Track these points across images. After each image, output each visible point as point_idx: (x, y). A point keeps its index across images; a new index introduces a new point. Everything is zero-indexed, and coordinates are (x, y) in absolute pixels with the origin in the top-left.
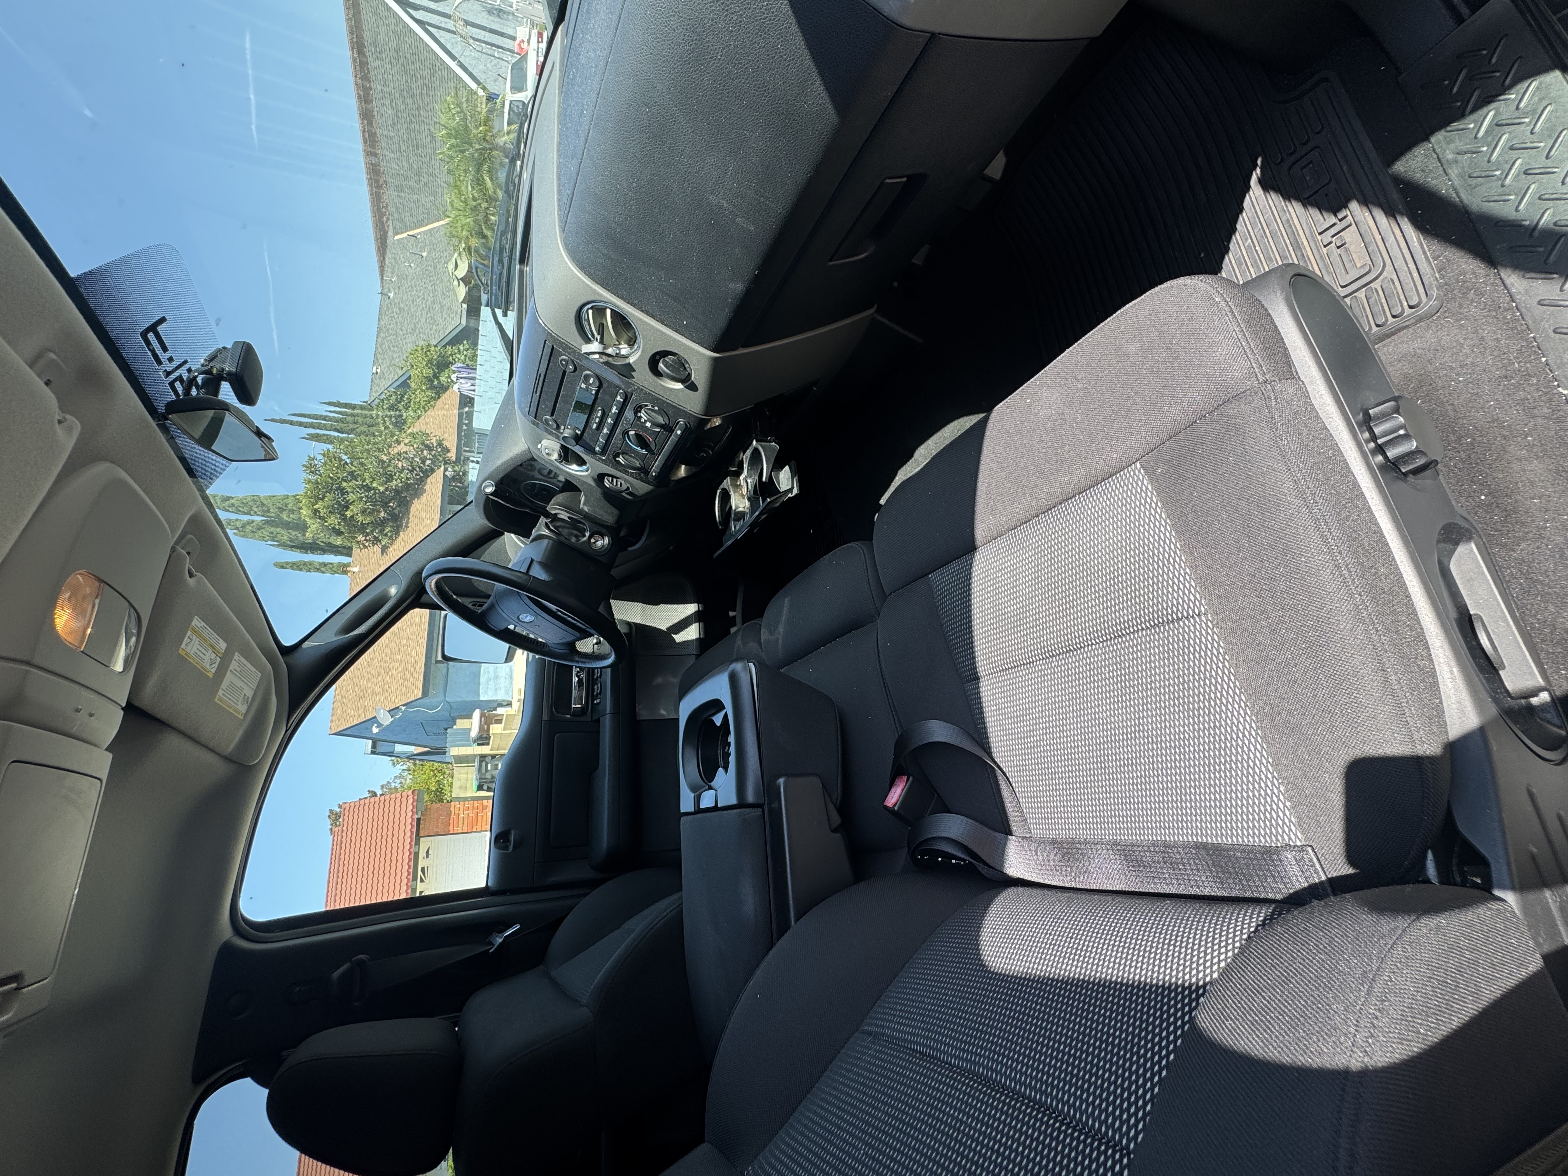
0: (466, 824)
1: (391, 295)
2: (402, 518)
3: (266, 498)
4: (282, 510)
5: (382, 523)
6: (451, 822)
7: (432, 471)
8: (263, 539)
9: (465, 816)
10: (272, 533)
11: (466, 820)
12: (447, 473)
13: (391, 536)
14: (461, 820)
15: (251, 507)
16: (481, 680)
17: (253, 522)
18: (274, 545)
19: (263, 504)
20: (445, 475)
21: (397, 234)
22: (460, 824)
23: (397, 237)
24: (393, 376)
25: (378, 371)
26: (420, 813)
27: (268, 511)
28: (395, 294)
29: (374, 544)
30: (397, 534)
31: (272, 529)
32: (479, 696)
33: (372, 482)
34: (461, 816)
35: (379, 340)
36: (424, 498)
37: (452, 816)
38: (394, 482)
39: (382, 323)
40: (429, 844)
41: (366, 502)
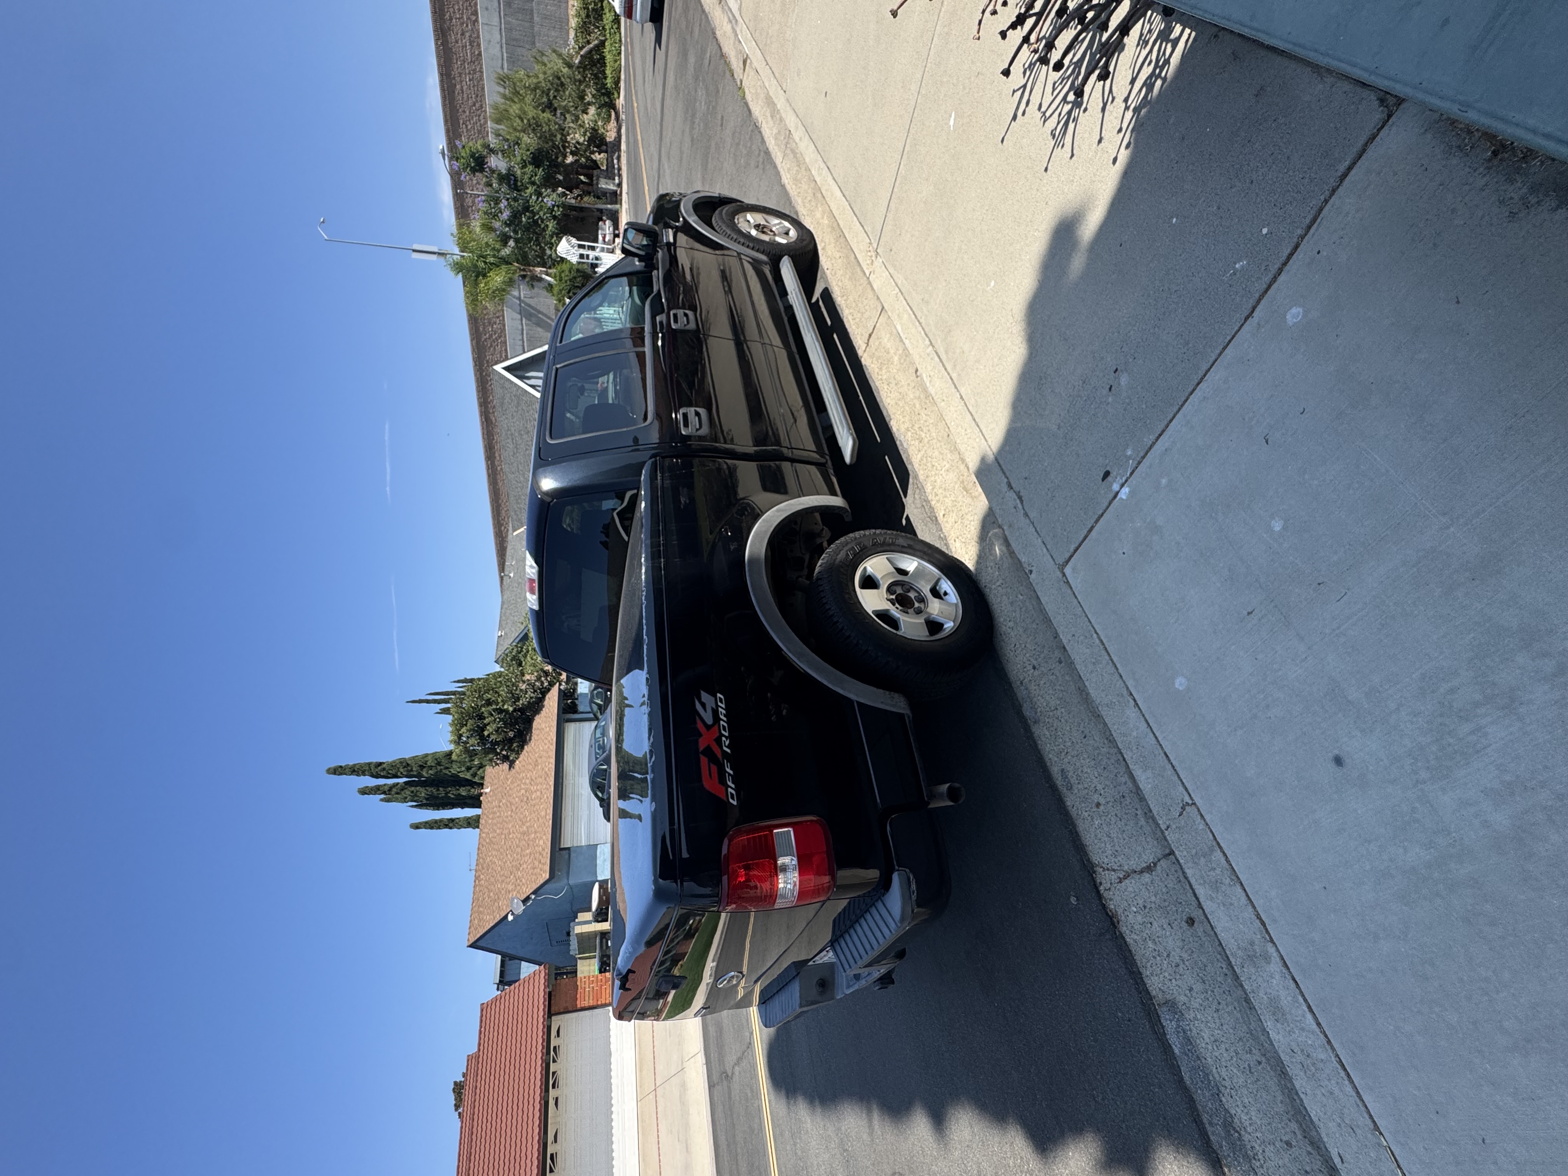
0: (591, 997)
1: (512, 575)
2: (527, 734)
3: (411, 759)
4: (422, 767)
5: (511, 741)
6: (578, 996)
7: (549, 690)
8: (405, 800)
9: (591, 989)
10: (412, 792)
11: (591, 993)
12: (562, 687)
13: (518, 751)
14: (587, 993)
15: (398, 768)
16: (598, 862)
17: (398, 784)
18: (412, 806)
19: (408, 765)
20: (560, 689)
21: (514, 530)
22: (587, 998)
23: (515, 534)
24: (515, 634)
25: (503, 634)
26: (551, 986)
27: (412, 770)
28: (514, 574)
29: (503, 762)
30: (523, 748)
31: (413, 789)
32: (597, 877)
33: (503, 705)
34: (587, 990)
35: (503, 611)
36: (543, 712)
37: (579, 991)
38: (521, 702)
39: (505, 597)
40: (559, 1023)
41: (499, 722)
